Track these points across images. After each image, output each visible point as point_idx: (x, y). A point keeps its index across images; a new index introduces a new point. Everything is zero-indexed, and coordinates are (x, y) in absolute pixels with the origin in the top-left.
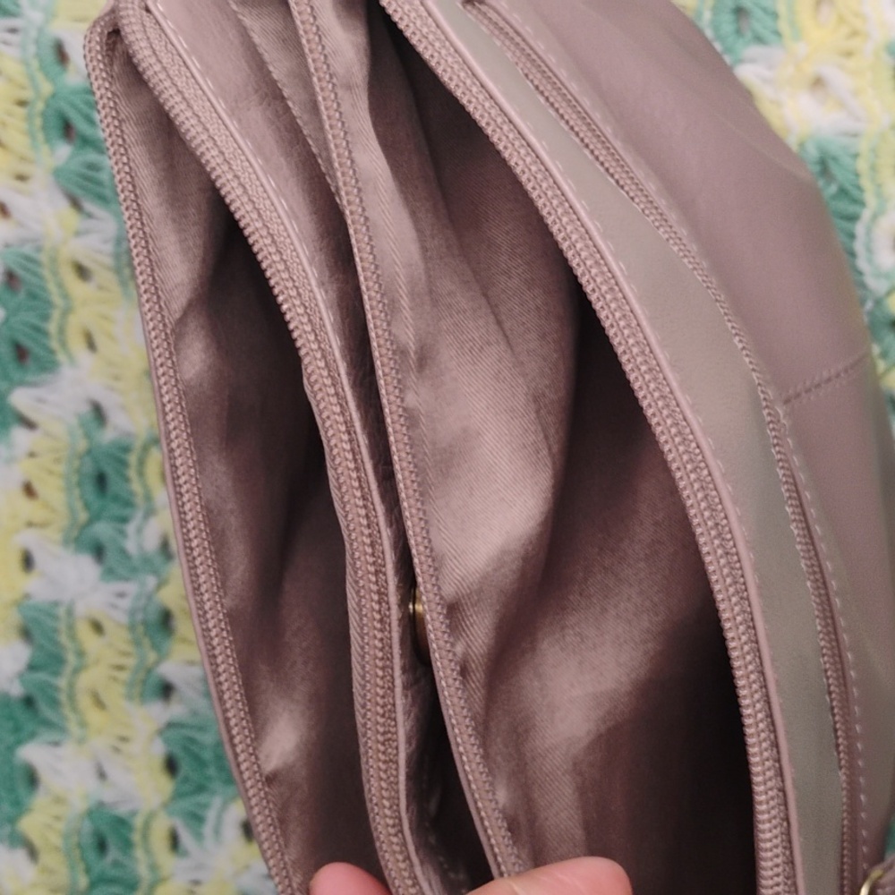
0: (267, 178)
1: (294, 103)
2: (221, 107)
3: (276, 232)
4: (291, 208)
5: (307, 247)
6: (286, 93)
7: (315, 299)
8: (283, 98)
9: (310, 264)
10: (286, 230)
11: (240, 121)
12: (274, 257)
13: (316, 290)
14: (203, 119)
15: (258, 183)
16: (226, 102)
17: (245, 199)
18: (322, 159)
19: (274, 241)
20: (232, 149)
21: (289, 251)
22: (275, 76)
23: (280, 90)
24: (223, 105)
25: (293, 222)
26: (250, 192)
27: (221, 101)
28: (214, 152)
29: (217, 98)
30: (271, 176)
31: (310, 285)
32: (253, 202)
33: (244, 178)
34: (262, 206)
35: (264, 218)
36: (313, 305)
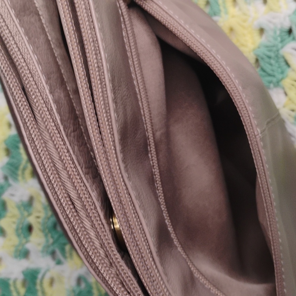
0: (30, 46)
1: (43, 18)
2: (13, 13)
3: (32, 69)
4: (39, 59)
5: (45, 76)
6: (40, 13)
7: (48, 98)
8: (39, 15)
9: (46, 84)
10: (36, 68)
11: (20, 20)
12: (30, 79)
13: (48, 94)
14: (4, 17)
15: (25, 47)
16: (15, 11)
17: (19, 53)
18: (52, 42)
19: (30, 72)
20: (15, 31)
21: (37, 78)
22: (37, 5)
23: (38, 12)
24: (14, 11)
25: (39, 65)
26: (21, 51)
27: (13, 10)
28: (7, 31)
29: (11, 8)
30: (31, 45)
31: (46, 92)
32: (22, 55)
33: (20, 45)
34: (26, 57)
35: (27, 62)
36: (47, 101)
